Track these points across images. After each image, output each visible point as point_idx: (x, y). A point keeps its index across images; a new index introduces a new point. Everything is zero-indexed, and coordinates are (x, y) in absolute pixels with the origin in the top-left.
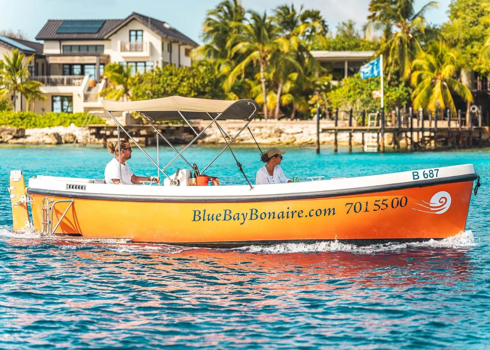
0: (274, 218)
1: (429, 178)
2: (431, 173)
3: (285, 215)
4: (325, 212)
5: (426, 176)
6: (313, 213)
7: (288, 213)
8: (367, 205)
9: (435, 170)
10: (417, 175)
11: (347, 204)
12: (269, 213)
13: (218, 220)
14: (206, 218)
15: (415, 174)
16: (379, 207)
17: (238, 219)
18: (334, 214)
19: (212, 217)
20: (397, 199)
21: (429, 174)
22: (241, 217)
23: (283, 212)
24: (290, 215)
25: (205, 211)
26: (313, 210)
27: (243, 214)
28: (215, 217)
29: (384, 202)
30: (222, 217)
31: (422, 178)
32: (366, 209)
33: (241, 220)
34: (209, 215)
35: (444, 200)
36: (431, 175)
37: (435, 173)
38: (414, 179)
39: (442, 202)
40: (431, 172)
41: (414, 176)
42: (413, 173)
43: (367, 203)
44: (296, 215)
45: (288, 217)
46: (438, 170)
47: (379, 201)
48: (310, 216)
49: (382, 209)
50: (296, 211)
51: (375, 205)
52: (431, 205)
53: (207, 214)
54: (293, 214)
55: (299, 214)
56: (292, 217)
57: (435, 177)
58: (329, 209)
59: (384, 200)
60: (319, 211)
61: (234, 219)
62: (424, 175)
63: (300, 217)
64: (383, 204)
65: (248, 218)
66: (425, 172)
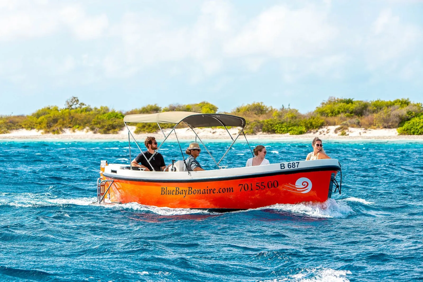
0: (200, 193)
1: (292, 168)
3: (206, 191)
4: (228, 190)
5: (290, 167)
6: (221, 191)
7: (207, 190)
8: (251, 186)
9: (296, 163)
10: (283, 166)
11: (240, 185)
12: (198, 190)
13: (173, 194)
14: (167, 193)
16: (260, 187)
17: (183, 194)
18: (233, 191)
20: (271, 182)
21: (292, 165)
22: (184, 192)
23: (205, 190)
24: (209, 192)
25: (166, 188)
26: (221, 189)
27: (185, 190)
28: (171, 193)
29: (262, 184)
31: (287, 168)
32: (252, 189)
33: (184, 194)
34: (168, 191)
35: (306, 184)
36: (294, 166)
37: (296, 165)
38: (281, 169)
39: (305, 185)
40: (293, 164)
41: (281, 166)
42: (281, 164)
43: (251, 185)
44: (212, 191)
45: (207, 193)
46: (299, 163)
47: (259, 183)
48: (220, 192)
49: (261, 189)
50: (211, 189)
51: (257, 186)
52: (296, 187)
54: (210, 191)
55: (213, 191)
56: (210, 193)
57: (296, 168)
58: (230, 188)
59: (262, 183)
60: (224, 190)
61: (181, 194)
62: (288, 166)
63: (214, 193)
64: (262, 185)
65: (187, 193)
66: (289, 164)
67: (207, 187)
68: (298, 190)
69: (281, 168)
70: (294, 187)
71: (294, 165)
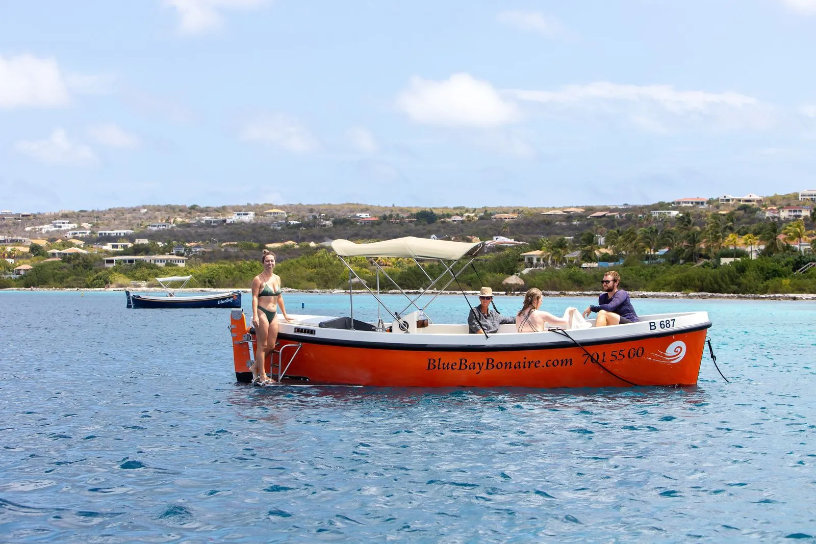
0: (510, 367)
1: (665, 329)
2: (667, 324)
3: (522, 364)
4: (562, 363)
6: (550, 363)
7: (524, 363)
8: (604, 356)
9: (671, 320)
10: (654, 326)
11: (584, 355)
12: (506, 363)
13: (453, 369)
14: (441, 366)
15: (652, 324)
16: (616, 358)
17: (474, 368)
18: (571, 364)
19: (448, 366)
20: (634, 349)
21: (665, 324)
22: (477, 366)
23: (520, 363)
24: (527, 365)
25: (440, 359)
26: (550, 360)
27: (479, 363)
28: (450, 366)
30: (458, 366)
31: (658, 330)
32: (603, 360)
33: (477, 369)
34: (444, 364)
35: (679, 349)
36: (668, 325)
37: (671, 323)
38: (651, 329)
39: (678, 351)
40: (668, 322)
41: (651, 326)
42: (650, 323)
43: (604, 354)
44: (533, 365)
45: (524, 367)
46: (674, 320)
47: (616, 351)
48: (547, 366)
49: (618, 360)
50: (533, 362)
51: (612, 355)
52: (666, 354)
53: (441, 363)
54: (530, 364)
55: (535, 364)
56: (529, 367)
57: (671, 327)
58: (566, 360)
59: (621, 351)
60: (556, 362)
61: (470, 369)
62: (661, 325)
63: (536, 367)
64: (620, 354)
65: (485, 366)
66: (662, 323)
67: (525, 359)
68: (667, 358)
69: (651, 328)
70: (664, 355)
71: (668, 323)
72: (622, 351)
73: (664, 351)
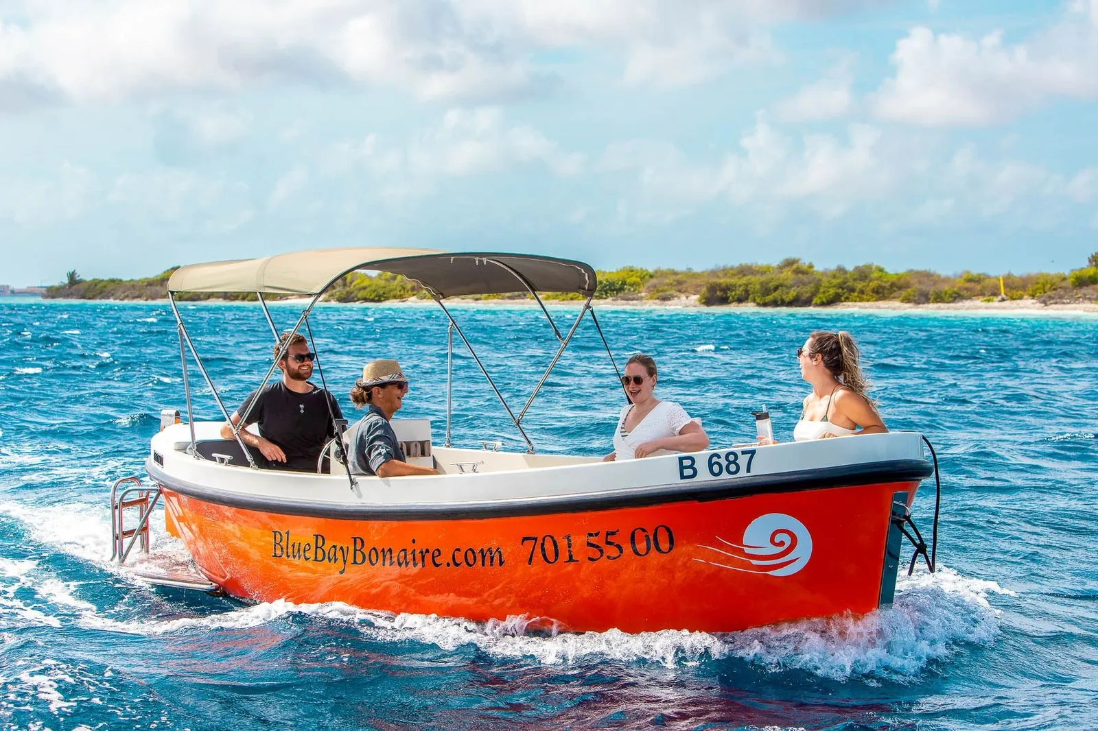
0: (391, 562)
1: (725, 476)
2: (730, 463)
3: (410, 558)
4: (483, 557)
5: (716, 469)
6: (460, 558)
7: (414, 552)
8: (570, 545)
10: (691, 467)
11: (525, 539)
13: (306, 559)
14: (291, 550)
15: (687, 463)
16: (601, 551)
17: (336, 561)
18: (501, 563)
20: (644, 530)
21: (724, 463)
22: (339, 554)
23: (405, 551)
24: (419, 559)
25: (288, 533)
26: (458, 550)
27: (341, 548)
28: (302, 552)
29: (610, 539)
31: (704, 478)
32: (571, 557)
33: (340, 564)
34: (293, 546)
35: (787, 540)
36: (733, 468)
37: (743, 460)
38: (683, 477)
39: (782, 544)
40: (732, 458)
41: (682, 468)
42: (681, 459)
43: (569, 540)
44: (428, 557)
46: (753, 452)
47: (597, 534)
49: (608, 557)
50: (427, 551)
51: (589, 545)
52: (747, 550)
53: (291, 543)
54: (423, 557)
55: (433, 557)
56: (423, 565)
57: (743, 473)
58: (490, 550)
59: (608, 534)
60: (470, 554)
61: (330, 560)
62: (711, 465)
63: (437, 565)
64: (608, 543)
65: (350, 559)
66: (715, 459)
67: (414, 541)
68: (754, 562)
69: (682, 473)
70: (741, 552)
71: (734, 462)
72: (613, 533)
73: (738, 539)
